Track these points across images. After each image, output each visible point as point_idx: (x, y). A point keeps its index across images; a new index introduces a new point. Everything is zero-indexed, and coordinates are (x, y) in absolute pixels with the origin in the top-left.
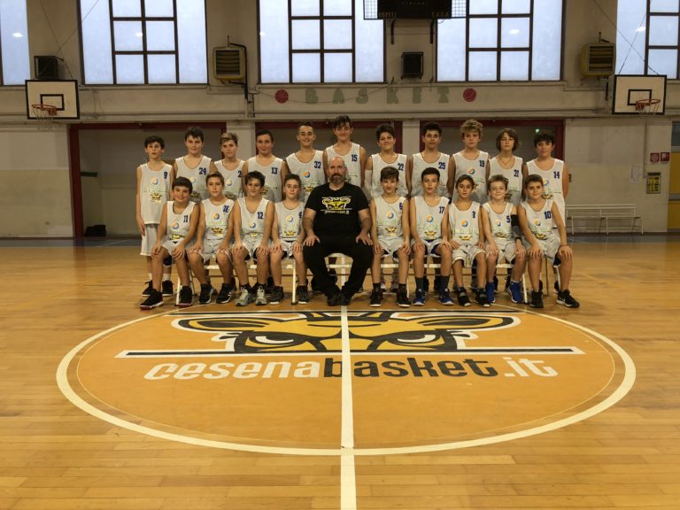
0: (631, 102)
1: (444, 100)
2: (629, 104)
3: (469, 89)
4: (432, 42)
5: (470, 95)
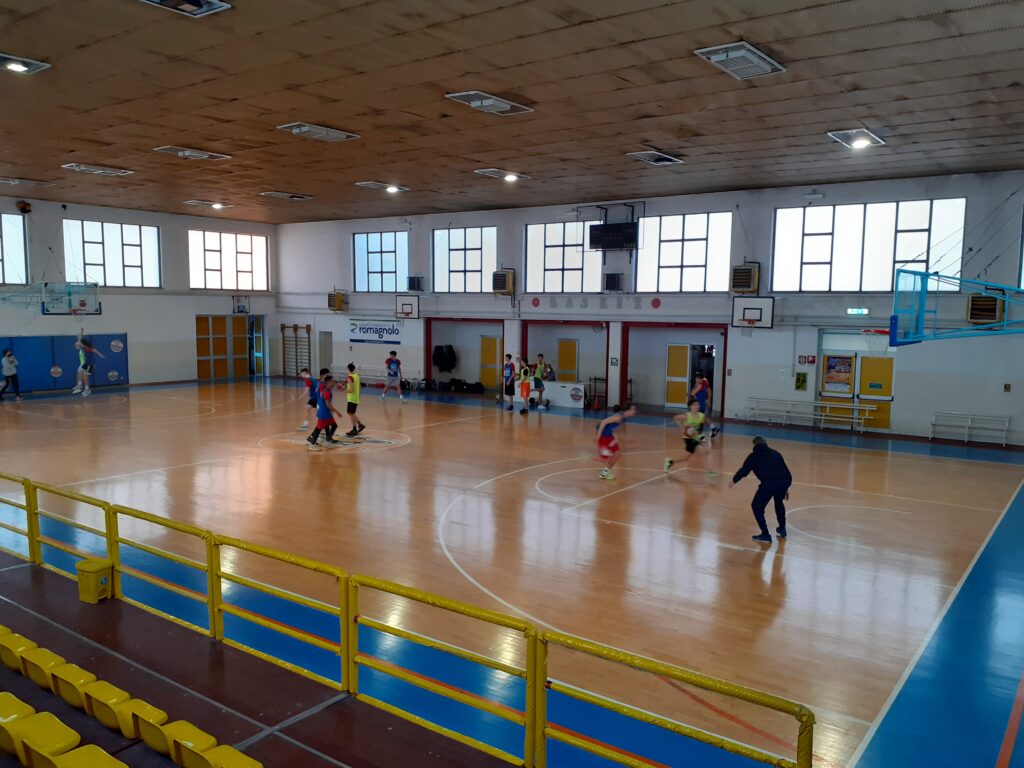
0: (746, 318)
1: (638, 306)
2: (744, 320)
3: (656, 299)
4: (630, 263)
5: (656, 303)
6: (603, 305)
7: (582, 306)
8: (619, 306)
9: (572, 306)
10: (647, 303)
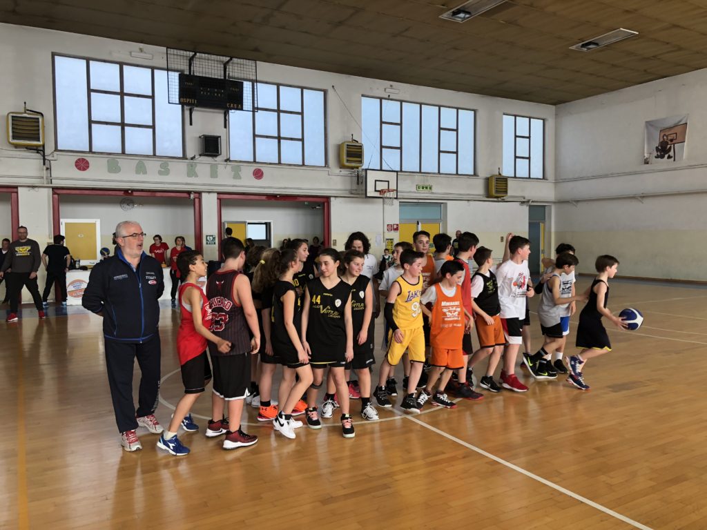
0: (377, 189)
1: (237, 176)
2: (376, 191)
3: (257, 169)
4: (225, 127)
6: (191, 172)
7: (160, 173)
8: (214, 174)
9: (145, 173)
10: (248, 171)
